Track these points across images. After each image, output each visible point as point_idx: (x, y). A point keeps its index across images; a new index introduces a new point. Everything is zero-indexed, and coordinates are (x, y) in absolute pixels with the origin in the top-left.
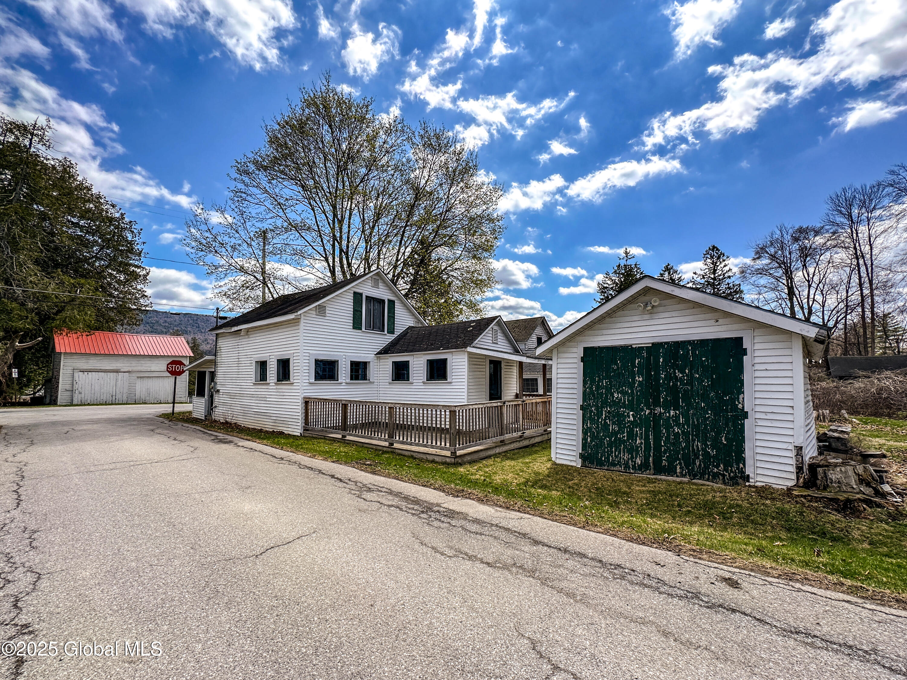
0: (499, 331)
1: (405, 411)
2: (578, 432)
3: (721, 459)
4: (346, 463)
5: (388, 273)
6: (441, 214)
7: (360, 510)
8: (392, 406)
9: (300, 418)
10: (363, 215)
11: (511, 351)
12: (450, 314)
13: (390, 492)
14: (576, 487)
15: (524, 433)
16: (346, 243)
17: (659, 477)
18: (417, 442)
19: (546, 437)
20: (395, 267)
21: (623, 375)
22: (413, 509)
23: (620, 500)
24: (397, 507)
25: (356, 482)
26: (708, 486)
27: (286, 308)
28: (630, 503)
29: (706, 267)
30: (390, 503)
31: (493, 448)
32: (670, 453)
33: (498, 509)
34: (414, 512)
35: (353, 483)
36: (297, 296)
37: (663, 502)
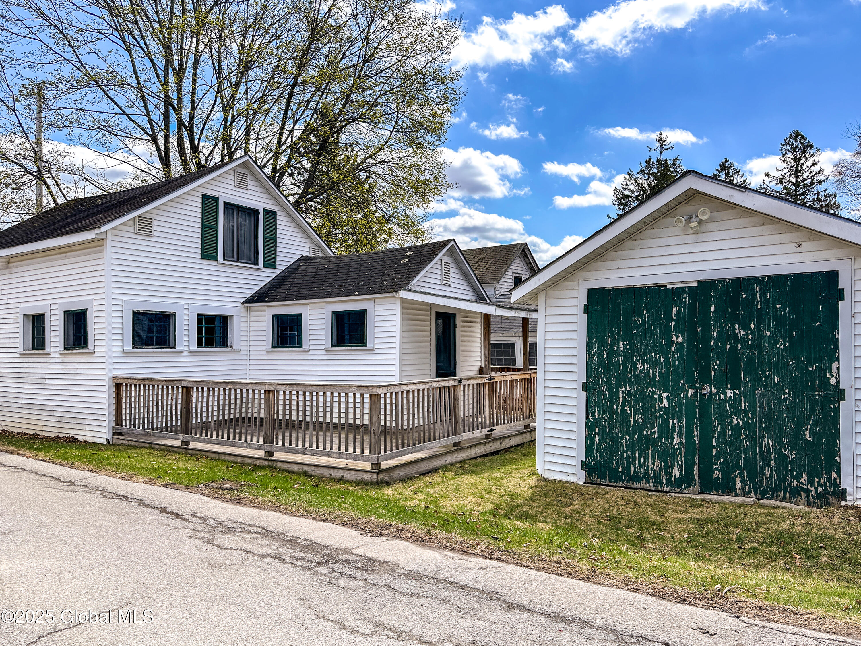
0: (452, 265)
1: (294, 397)
2: (579, 427)
3: (804, 466)
4: (188, 487)
5: (265, 166)
6: (355, 66)
7: (210, 565)
8: (271, 388)
9: (106, 413)
10: (220, 63)
11: (472, 298)
12: (372, 237)
13: (265, 533)
14: (576, 516)
15: (492, 430)
16: (189, 110)
17: (708, 497)
18: (314, 447)
19: (527, 437)
20: (277, 155)
21: (652, 334)
22: (304, 559)
23: (646, 534)
24: (277, 557)
25: (204, 519)
26: (784, 508)
27: (79, 220)
28: (663, 539)
29: (785, 165)
30: (264, 551)
31: (441, 455)
32: (725, 458)
33: (448, 553)
34: (305, 564)
35: (198, 520)
36: (99, 202)
37: (714, 536)
